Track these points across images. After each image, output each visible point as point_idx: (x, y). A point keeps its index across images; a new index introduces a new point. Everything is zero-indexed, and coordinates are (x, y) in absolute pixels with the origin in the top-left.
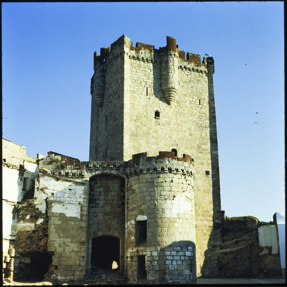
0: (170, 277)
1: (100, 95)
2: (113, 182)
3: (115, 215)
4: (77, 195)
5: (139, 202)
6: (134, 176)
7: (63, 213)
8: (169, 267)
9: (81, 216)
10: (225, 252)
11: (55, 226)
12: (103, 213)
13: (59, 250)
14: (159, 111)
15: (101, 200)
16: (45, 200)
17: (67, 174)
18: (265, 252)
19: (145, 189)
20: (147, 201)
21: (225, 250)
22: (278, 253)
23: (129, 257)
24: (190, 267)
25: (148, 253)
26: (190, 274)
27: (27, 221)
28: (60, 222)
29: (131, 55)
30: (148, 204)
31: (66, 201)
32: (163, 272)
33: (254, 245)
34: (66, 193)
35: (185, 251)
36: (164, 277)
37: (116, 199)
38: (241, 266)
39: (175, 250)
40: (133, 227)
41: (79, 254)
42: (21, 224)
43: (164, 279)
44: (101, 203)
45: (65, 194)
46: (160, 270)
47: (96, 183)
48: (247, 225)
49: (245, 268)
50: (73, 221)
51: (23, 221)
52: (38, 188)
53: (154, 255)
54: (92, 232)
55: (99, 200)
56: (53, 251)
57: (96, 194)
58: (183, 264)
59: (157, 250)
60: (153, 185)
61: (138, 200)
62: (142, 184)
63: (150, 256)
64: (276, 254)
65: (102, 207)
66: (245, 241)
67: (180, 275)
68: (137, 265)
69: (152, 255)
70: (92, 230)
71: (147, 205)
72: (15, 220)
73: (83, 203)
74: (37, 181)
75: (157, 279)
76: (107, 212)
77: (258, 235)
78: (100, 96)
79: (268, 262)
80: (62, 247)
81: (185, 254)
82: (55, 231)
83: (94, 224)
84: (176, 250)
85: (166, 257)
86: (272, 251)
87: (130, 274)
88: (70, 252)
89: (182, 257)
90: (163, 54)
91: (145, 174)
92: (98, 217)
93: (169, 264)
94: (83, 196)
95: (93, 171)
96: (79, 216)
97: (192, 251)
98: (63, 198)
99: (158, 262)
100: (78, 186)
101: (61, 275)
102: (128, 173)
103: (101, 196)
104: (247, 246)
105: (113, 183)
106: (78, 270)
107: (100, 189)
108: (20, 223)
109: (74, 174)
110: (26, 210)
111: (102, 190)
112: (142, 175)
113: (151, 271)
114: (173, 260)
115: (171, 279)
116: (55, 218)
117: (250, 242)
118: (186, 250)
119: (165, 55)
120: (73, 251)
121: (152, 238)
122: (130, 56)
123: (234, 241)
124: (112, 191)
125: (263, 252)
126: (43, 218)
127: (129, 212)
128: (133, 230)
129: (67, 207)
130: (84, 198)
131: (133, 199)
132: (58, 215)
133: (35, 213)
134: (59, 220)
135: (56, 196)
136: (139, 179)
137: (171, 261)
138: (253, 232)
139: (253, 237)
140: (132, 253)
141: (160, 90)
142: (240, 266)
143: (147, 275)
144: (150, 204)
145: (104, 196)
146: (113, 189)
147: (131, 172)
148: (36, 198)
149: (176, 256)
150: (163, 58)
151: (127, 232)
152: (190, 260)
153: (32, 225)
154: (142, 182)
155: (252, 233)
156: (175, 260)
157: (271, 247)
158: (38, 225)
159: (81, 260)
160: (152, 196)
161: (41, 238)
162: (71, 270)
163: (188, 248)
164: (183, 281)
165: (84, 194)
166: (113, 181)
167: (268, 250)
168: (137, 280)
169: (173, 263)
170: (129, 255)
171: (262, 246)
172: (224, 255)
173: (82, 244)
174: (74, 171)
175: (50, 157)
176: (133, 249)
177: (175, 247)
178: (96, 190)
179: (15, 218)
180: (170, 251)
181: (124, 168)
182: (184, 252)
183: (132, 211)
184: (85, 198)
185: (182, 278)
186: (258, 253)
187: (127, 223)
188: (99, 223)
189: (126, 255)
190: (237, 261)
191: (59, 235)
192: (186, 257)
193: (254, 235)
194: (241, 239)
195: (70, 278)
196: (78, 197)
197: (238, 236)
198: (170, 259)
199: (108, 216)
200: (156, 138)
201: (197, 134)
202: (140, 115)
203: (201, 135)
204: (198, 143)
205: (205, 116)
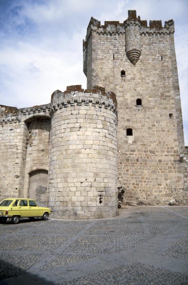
8: (72, 198)
9: (16, 154)
12: (37, 151)
14: (125, 70)
19: (56, 124)
24: (99, 198)
31: (7, 142)
32: (66, 203)
41: (13, 186)
44: (36, 142)
46: (63, 201)
55: (35, 140)
57: (33, 135)
59: (62, 182)
60: (62, 119)
61: (53, 135)
65: (36, 146)
69: (58, 187)
71: (57, 139)
73: (18, 143)
76: (40, 149)
83: (30, 160)
90: (126, 25)
93: (71, 195)
95: (26, 115)
103: (36, 136)
107: (36, 131)
109: (13, 120)
114: (76, 191)
122: (98, 33)
124: (45, 132)
130: (19, 139)
135: (1, 140)
144: (59, 137)
145: (39, 136)
146: (46, 129)
149: (79, 188)
152: (99, 191)
159: (14, 192)
160: (60, 130)
165: (19, 136)
169: (76, 194)
174: (13, 118)
178: (33, 132)
180: (74, 182)
184: (21, 139)
196: (15, 138)
199: (41, 153)
200: (122, 92)
201: (160, 85)
202: (108, 76)
203: (164, 84)
204: (162, 92)
205: (167, 69)
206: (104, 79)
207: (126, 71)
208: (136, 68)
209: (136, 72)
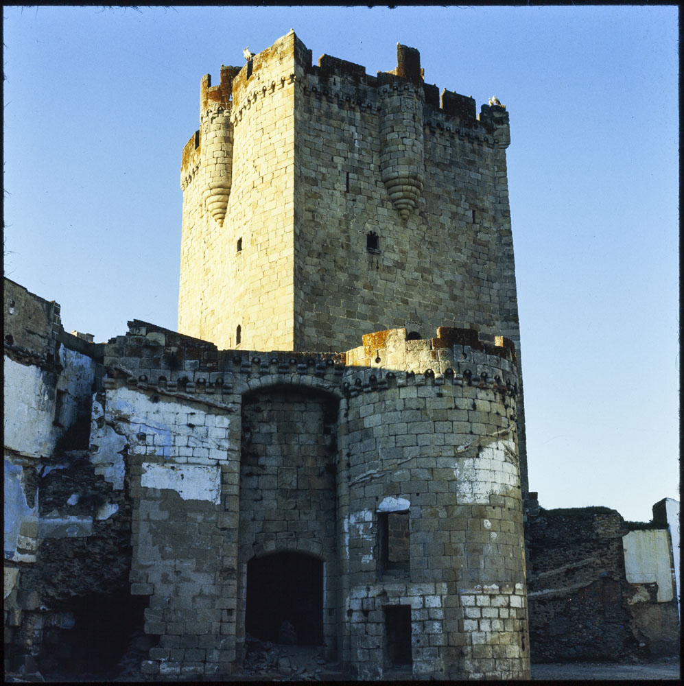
0: (474, 665)
1: (219, 187)
2: (303, 408)
3: (309, 498)
4: (210, 441)
5: (385, 463)
6: (367, 392)
7: (174, 490)
8: (471, 637)
9: (221, 499)
10: (540, 596)
11: (151, 527)
12: (278, 491)
13: (164, 591)
14: (378, 233)
15: (270, 456)
16: (120, 452)
17: (183, 383)
18: (642, 596)
19: (402, 428)
20: (409, 458)
21: (539, 593)
22: (673, 600)
23: (356, 611)
24: (521, 636)
25: (415, 602)
26: (521, 656)
27: (71, 511)
28: (165, 515)
29: (307, 86)
30: (410, 466)
31: (179, 456)
32: (456, 650)
33: (613, 579)
34: (179, 434)
35: (509, 595)
36: (460, 665)
37: (312, 455)
38: (580, 632)
39: (485, 592)
40: (367, 529)
41: (217, 602)
42: (52, 520)
43: (460, 670)
44: (271, 463)
45: (176, 437)
46: (449, 645)
47: (259, 410)
48: (596, 529)
49: (591, 637)
50: (201, 511)
51: (59, 510)
52: (101, 420)
53: (432, 606)
54: (248, 542)
55: (266, 455)
56: (147, 594)
57: (257, 439)
58: (506, 629)
59: (438, 593)
60: (424, 416)
61: (383, 458)
62: (393, 413)
63: (419, 607)
64: (668, 602)
65: (274, 474)
66: (591, 570)
67: (500, 658)
68: (381, 633)
69: (427, 606)
70: (250, 539)
71: (410, 470)
72: (34, 508)
73: (227, 463)
74: (97, 400)
75: (441, 670)
76: (288, 487)
77: (623, 555)
78: (219, 189)
79: (647, 623)
80: (170, 582)
81: (509, 602)
82: (150, 538)
83: (254, 520)
84: (489, 592)
85: (465, 610)
86: (658, 594)
87: (360, 657)
88: (194, 598)
89: (502, 610)
90: (388, 89)
91: (400, 387)
92: (264, 502)
93: (471, 629)
94: (226, 445)
95: (252, 376)
96: (217, 498)
97: (522, 594)
98: (172, 449)
99: (442, 626)
100: (214, 416)
101: (169, 660)
102: (349, 383)
103: (271, 444)
104: (595, 582)
105: (302, 412)
106: (216, 648)
107: (269, 427)
108: (49, 518)
109: (200, 384)
110: (68, 480)
111: (273, 428)
112: (393, 390)
113: (425, 649)
114: (482, 618)
115: (477, 670)
116: (149, 502)
117: (603, 572)
118: (511, 593)
119: (392, 90)
120: (201, 594)
121: (425, 558)
122: (305, 88)
123: (563, 569)
124: (301, 433)
125: (636, 599)
126: (118, 502)
127: (353, 488)
128: (369, 538)
129: (184, 472)
130: (229, 450)
131: (367, 455)
132: (158, 494)
133: (94, 488)
134: (162, 508)
135: (151, 443)
136: (384, 401)
137: (476, 621)
138: (611, 547)
139: (611, 560)
140: (365, 601)
141: (380, 180)
142: (578, 633)
143: (414, 660)
144: (418, 467)
145: (280, 444)
146: (303, 426)
147: (360, 382)
148: (96, 448)
149: (488, 609)
150: (388, 100)
151: (347, 542)
152: (520, 619)
153: (85, 521)
154: (391, 409)
155: (609, 549)
156: (486, 618)
157: (655, 583)
158: (104, 523)
159: (224, 620)
160: (421, 447)
161: (111, 557)
162: (197, 648)
163: (514, 587)
164: (508, 673)
165: (229, 439)
166: (303, 405)
167: (648, 591)
168: (384, 672)
169: (482, 627)
170: (356, 606)
171: (635, 582)
172: (536, 605)
173: (225, 574)
174: (203, 376)
175: (135, 335)
176: (368, 589)
177: (486, 584)
178: (258, 430)
179: (34, 504)
180: (473, 594)
181: (338, 371)
182: (507, 598)
183: (364, 487)
184: (232, 450)
185: (503, 667)
186: (623, 599)
187: (349, 518)
188: (266, 518)
189: (347, 604)
190: (572, 619)
191: (162, 549)
192: (512, 611)
193: (612, 554)
194: (580, 564)
195: (194, 671)
196: (213, 446)
197: (572, 556)
198: (474, 616)
199: (290, 500)
200: (372, 303)
201: (469, 297)
202: (331, 242)
203: (478, 299)
204: (472, 321)
205: (487, 252)
206: (321, 250)
207: (382, 237)
208: (408, 232)
209: (408, 247)
